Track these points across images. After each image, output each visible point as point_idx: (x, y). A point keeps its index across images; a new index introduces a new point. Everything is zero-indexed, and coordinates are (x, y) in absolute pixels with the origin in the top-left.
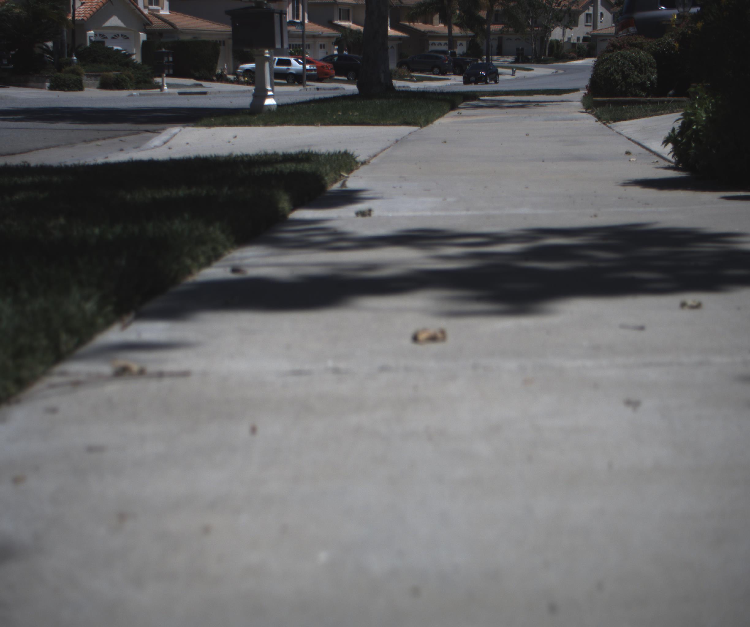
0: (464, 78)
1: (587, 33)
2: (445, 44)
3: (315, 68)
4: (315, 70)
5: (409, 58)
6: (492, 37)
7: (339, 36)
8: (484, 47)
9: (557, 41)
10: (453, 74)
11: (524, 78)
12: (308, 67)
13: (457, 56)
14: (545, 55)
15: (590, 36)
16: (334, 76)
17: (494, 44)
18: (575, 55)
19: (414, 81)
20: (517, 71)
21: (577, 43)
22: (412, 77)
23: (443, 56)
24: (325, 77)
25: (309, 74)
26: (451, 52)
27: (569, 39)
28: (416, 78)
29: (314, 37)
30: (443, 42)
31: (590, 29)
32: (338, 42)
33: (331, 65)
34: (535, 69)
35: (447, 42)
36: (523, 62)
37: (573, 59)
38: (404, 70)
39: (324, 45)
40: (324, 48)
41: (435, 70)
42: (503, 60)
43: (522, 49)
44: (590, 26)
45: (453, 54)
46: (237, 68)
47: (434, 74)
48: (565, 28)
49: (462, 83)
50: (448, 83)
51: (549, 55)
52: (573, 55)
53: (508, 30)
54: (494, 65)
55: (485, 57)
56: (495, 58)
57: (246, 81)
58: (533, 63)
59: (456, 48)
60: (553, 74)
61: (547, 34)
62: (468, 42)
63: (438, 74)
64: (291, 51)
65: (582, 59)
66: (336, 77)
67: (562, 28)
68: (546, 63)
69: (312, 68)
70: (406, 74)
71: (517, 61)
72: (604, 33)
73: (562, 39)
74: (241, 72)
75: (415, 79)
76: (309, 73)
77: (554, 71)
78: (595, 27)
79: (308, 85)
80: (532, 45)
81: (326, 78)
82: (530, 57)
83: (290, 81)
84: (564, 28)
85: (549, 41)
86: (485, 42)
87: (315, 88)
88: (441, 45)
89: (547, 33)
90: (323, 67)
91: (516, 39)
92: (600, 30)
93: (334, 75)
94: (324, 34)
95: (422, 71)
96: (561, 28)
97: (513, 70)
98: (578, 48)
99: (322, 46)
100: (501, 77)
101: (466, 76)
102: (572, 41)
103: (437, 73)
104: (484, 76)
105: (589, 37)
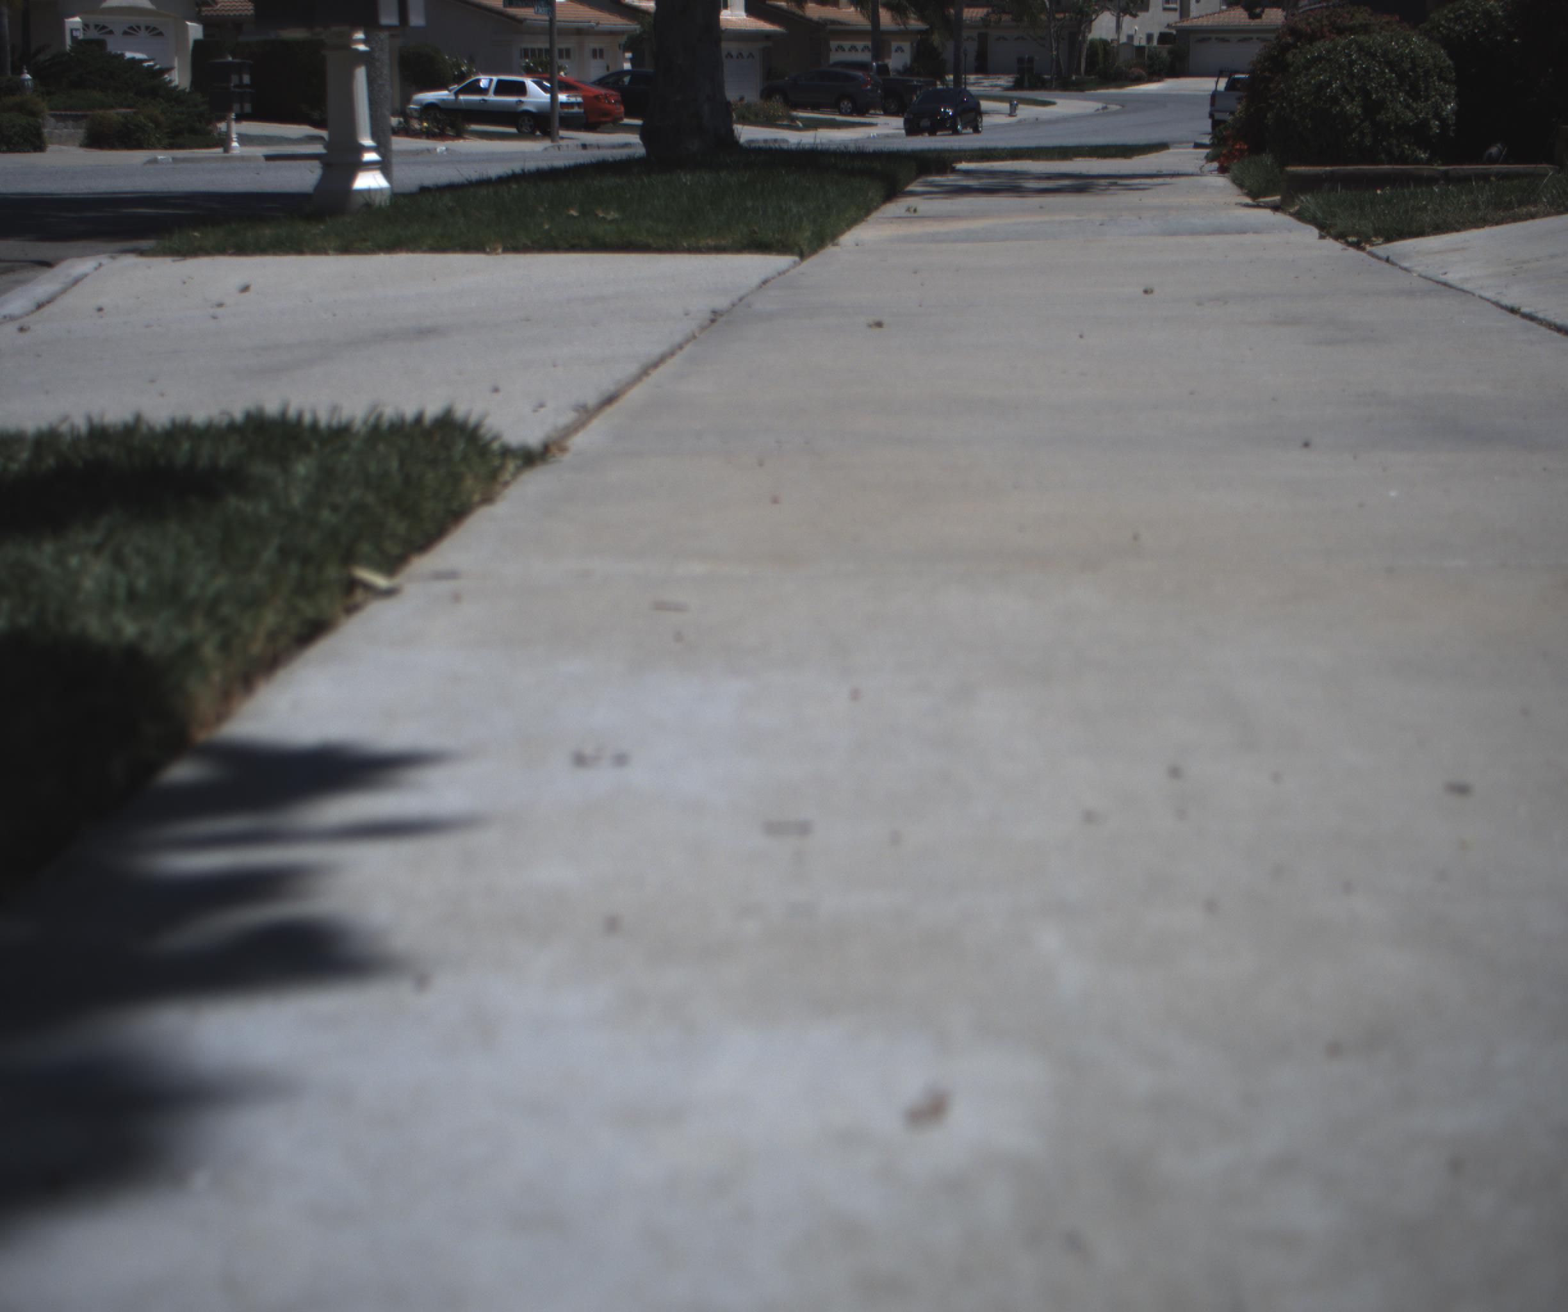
0: (906, 122)
1: (1169, 26)
2: (865, 48)
3: (579, 99)
4: (578, 104)
5: (787, 79)
6: (965, 34)
7: (635, 30)
8: (948, 54)
9: (1104, 43)
10: (882, 113)
11: (1037, 122)
12: (562, 97)
13: (892, 75)
14: (1078, 71)
15: (1174, 32)
16: (621, 119)
17: (971, 48)
18: (1144, 73)
19: (797, 129)
20: (1020, 106)
21: (1147, 46)
22: (794, 119)
23: (860, 74)
24: (603, 119)
25: (566, 113)
26: (878, 66)
27: (1131, 38)
28: (802, 122)
29: (580, 32)
30: (860, 44)
31: (1173, 17)
32: (633, 44)
33: (613, 93)
34: (1059, 102)
35: (869, 44)
36: (1032, 87)
37: (1139, 80)
38: (776, 105)
39: (601, 51)
40: (601, 56)
41: (844, 104)
42: (991, 83)
43: (1031, 60)
44: (1175, 10)
45: (883, 69)
46: (407, 99)
47: (842, 114)
48: (1122, 14)
49: (903, 131)
50: (873, 132)
51: (1088, 72)
52: (1137, 71)
53: (1000, 19)
54: (973, 93)
55: (950, 77)
56: (972, 78)
57: (425, 130)
58: (1055, 89)
59: (889, 57)
60: (1098, 112)
61: (1082, 28)
62: (915, 45)
63: (850, 114)
64: (527, 63)
65: (1159, 81)
66: (626, 121)
67: (1115, 14)
68: (1082, 90)
69: (573, 100)
70: (780, 114)
71: (1018, 85)
72: (1205, 23)
73: (1116, 37)
74: (416, 110)
75: (800, 125)
76: (566, 110)
77: (1099, 105)
78: (1184, 12)
79: (562, 138)
80: (1052, 51)
81: (605, 123)
82: (1046, 77)
83: (524, 129)
84: (1119, 14)
85: (1088, 43)
86: (950, 46)
87: (577, 146)
88: (857, 50)
89: (1083, 26)
90: (596, 97)
91: (1017, 39)
92: (1195, 18)
93: (623, 115)
94: (600, 26)
95: (815, 107)
96: (1113, 15)
97: (1011, 105)
98: (1148, 57)
99: (597, 54)
100: (986, 120)
101: (911, 116)
102: (1136, 43)
103: (849, 111)
104: (950, 117)
105: (1170, 34)
